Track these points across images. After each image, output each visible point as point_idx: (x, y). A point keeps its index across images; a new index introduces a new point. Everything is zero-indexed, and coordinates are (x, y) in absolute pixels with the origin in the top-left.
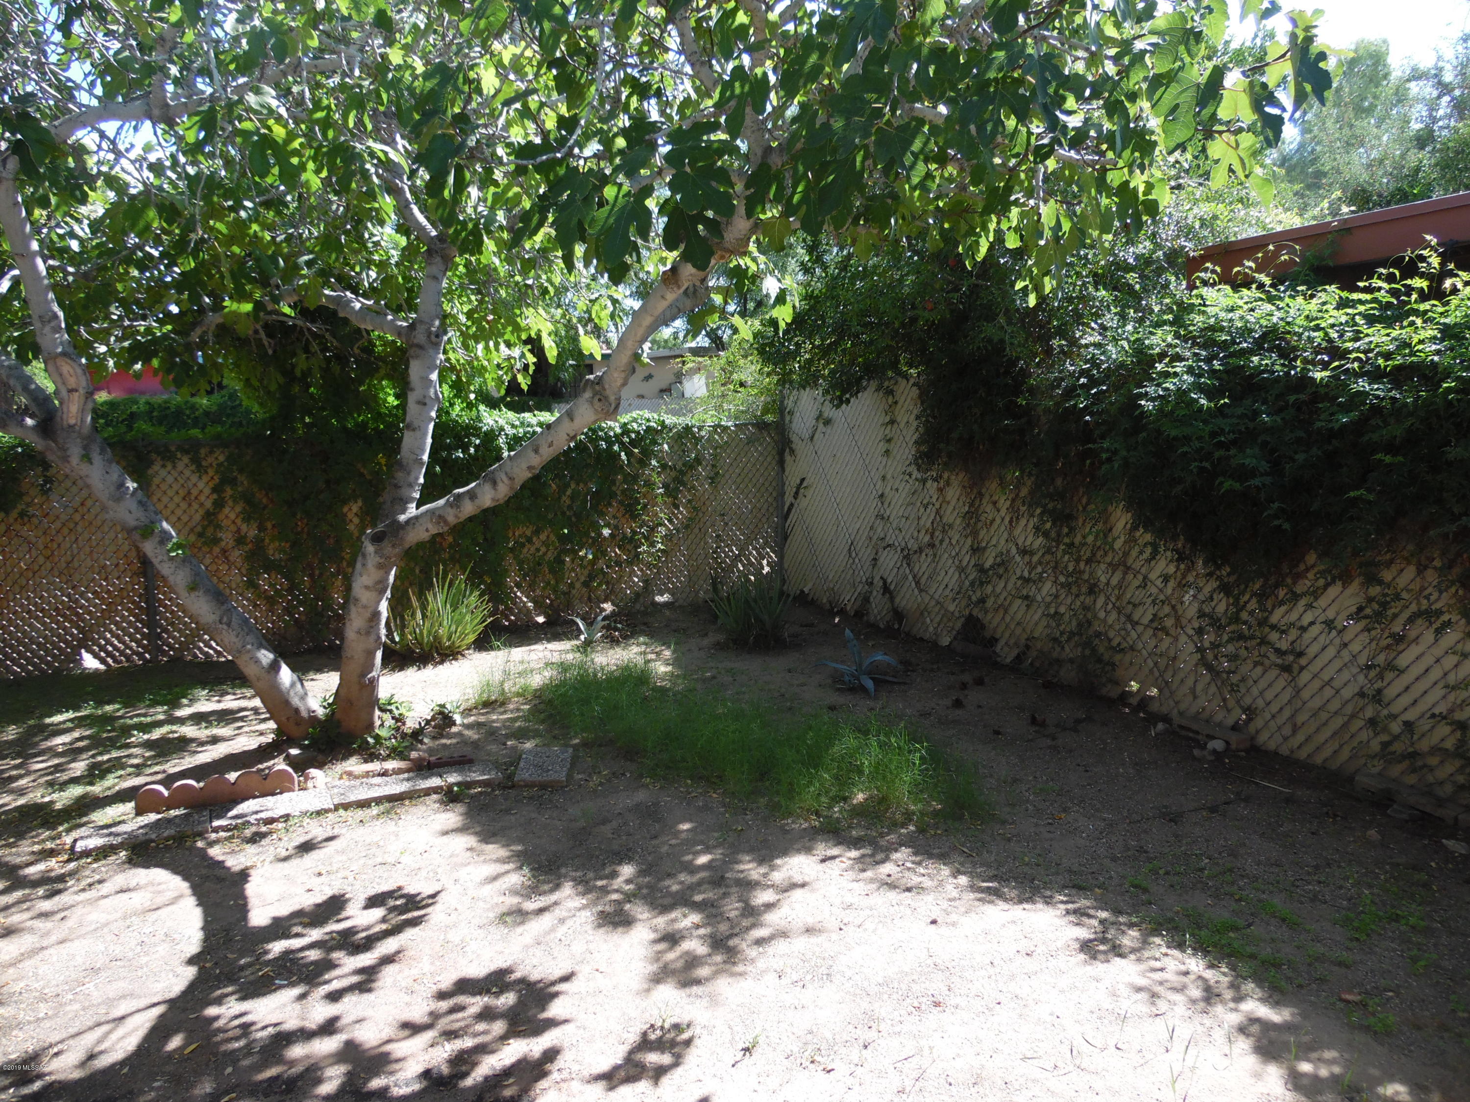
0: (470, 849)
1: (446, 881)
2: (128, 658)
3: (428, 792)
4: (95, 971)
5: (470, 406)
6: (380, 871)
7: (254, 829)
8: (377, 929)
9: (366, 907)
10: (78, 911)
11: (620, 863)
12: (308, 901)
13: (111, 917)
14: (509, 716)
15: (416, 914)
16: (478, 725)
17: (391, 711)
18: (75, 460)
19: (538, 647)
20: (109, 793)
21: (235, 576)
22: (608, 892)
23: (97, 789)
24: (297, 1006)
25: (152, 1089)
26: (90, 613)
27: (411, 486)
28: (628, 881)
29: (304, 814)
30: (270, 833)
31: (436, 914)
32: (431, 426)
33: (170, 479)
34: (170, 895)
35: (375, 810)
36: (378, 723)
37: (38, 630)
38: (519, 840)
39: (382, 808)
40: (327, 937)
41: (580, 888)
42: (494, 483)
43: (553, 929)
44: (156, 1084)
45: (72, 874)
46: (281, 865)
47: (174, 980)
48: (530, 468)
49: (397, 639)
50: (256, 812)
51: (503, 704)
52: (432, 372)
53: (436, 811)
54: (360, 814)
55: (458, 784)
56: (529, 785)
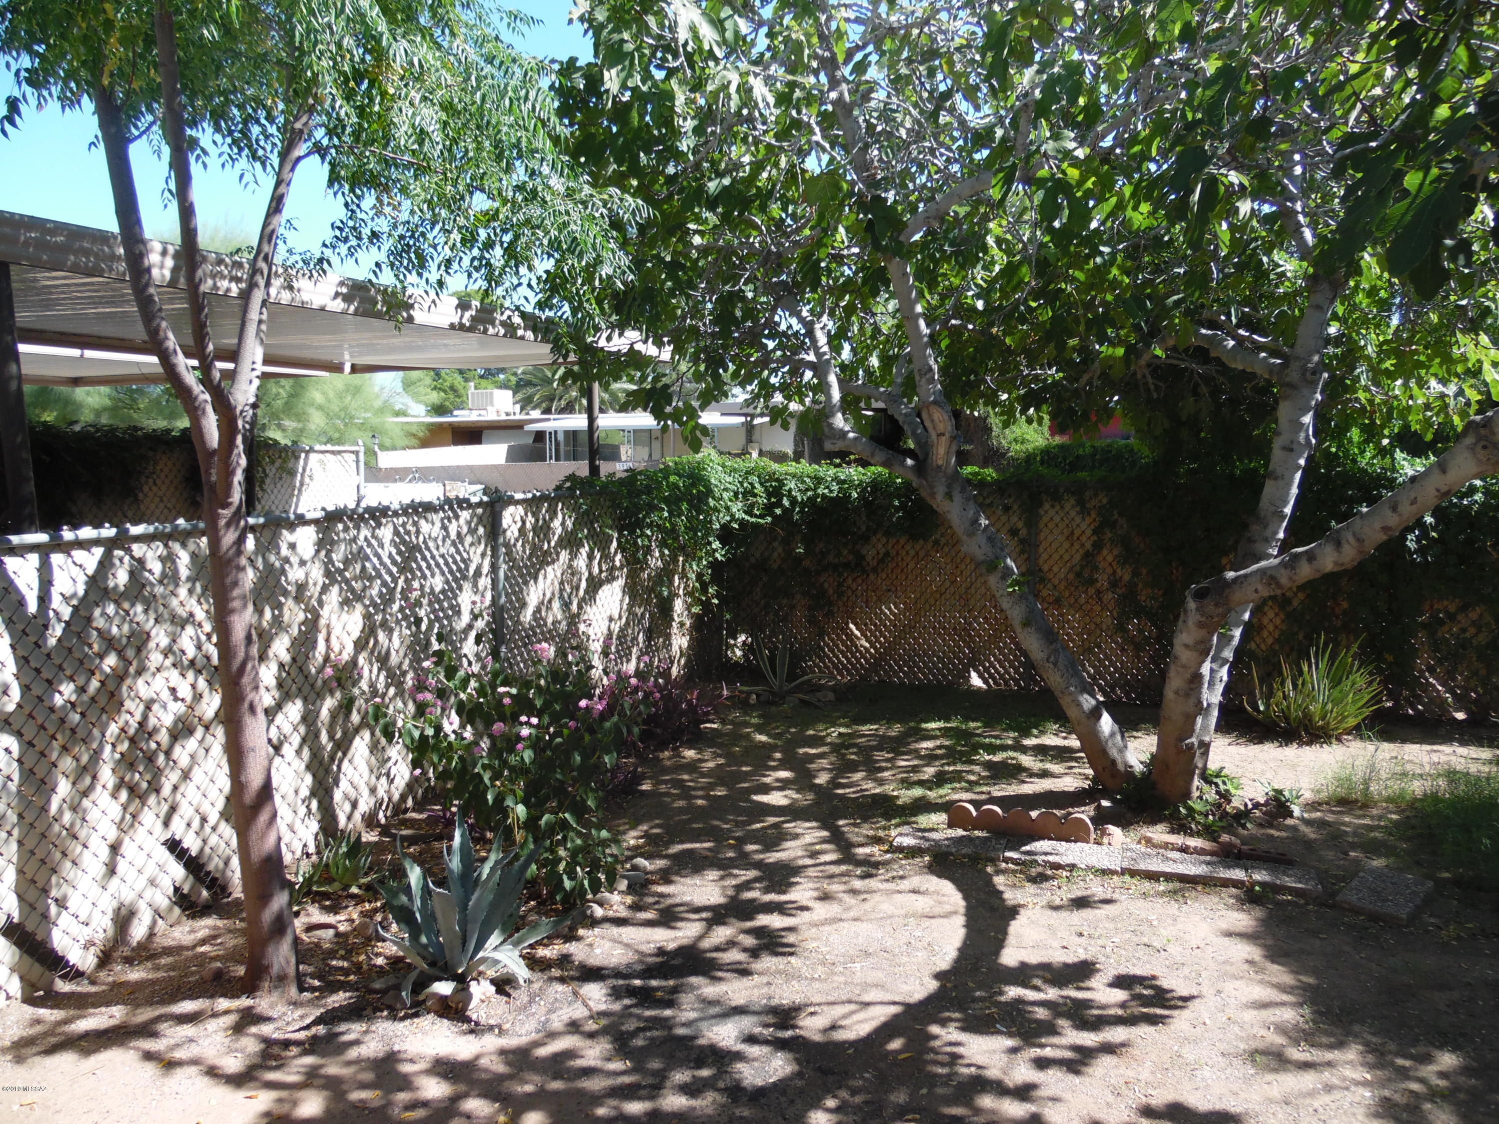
0: (1250, 962)
1: (1206, 989)
2: (1006, 682)
3: (1226, 883)
4: (867, 954)
5: (1383, 452)
6: (1141, 952)
7: (1040, 869)
8: (1112, 1012)
9: (1112, 985)
10: (877, 897)
11: (1441, 1047)
12: (1059, 957)
13: (897, 912)
14: (1367, 821)
15: (1159, 1011)
16: (1321, 824)
17: (1216, 785)
18: (939, 497)
19: (1446, 749)
20: (939, 801)
21: (1107, 619)
22: (1408, 1078)
23: (932, 795)
24: (1005, 1058)
25: (862, 1077)
26: (979, 636)
27: (1267, 541)
28: (1442, 1075)
29: (1089, 868)
30: (1053, 878)
31: (1181, 1020)
32: (1298, 475)
33: (1057, 519)
34: (948, 908)
35: (1162, 887)
36: (1196, 794)
37: (939, 645)
38: (1315, 972)
39: (1171, 886)
40: (1061, 1001)
41: (1370, 1058)
42: (1338, 544)
43: (1312, 1094)
44: (867, 1075)
45: (885, 863)
46: (1049, 912)
47: (918, 987)
48: (1385, 529)
49: (1262, 708)
50: (1046, 854)
51: (1365, 806)
52: (1304, 415)
53: (1229, 907)
54: (1146, 885)
55: (1262, 884)
56: (1356, 911)
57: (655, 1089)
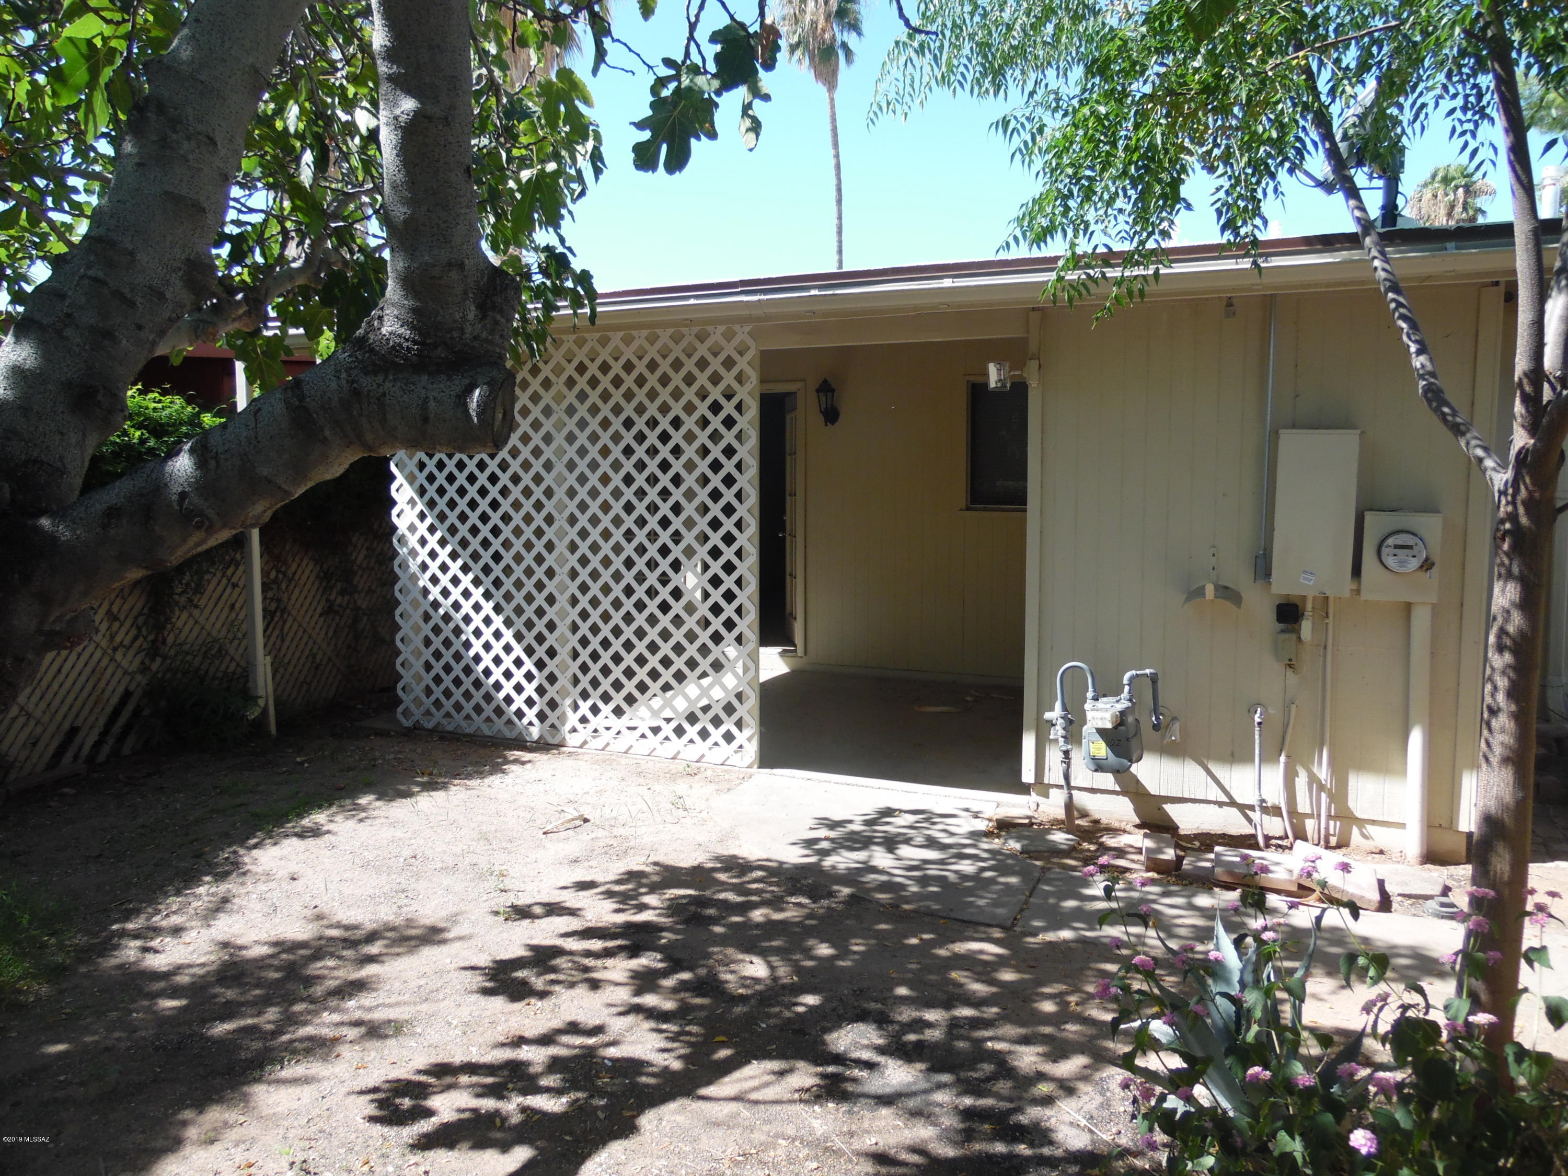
47: (665, 1118)
57: (954, 1025)
